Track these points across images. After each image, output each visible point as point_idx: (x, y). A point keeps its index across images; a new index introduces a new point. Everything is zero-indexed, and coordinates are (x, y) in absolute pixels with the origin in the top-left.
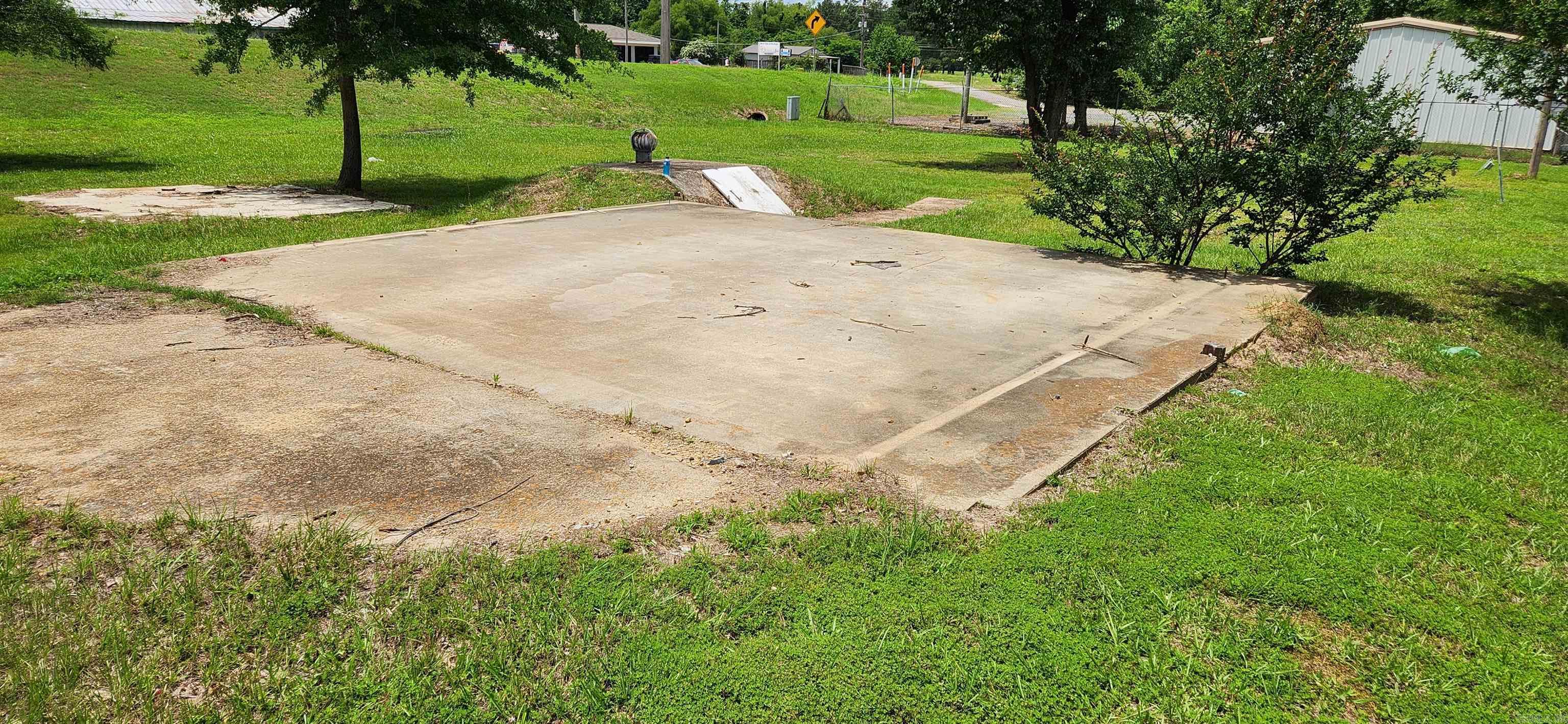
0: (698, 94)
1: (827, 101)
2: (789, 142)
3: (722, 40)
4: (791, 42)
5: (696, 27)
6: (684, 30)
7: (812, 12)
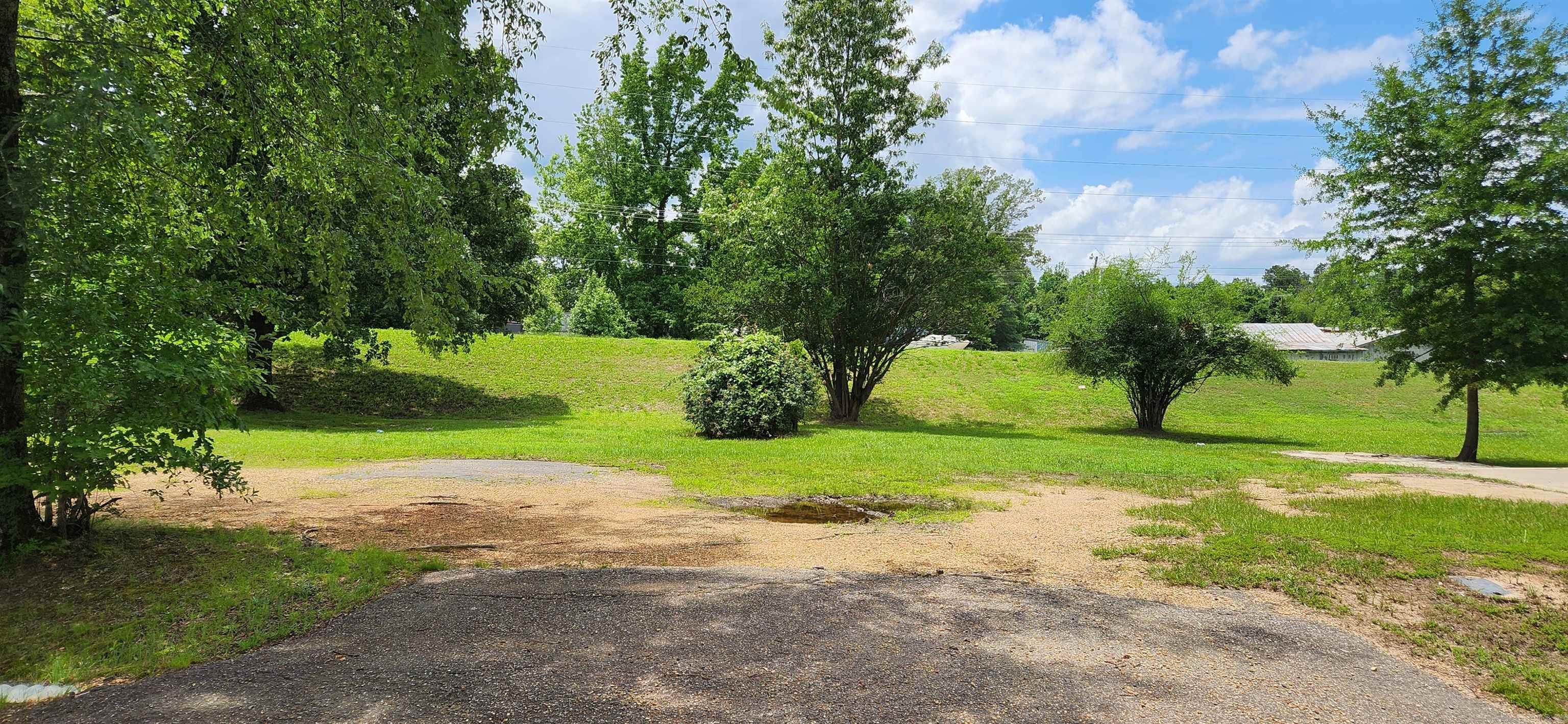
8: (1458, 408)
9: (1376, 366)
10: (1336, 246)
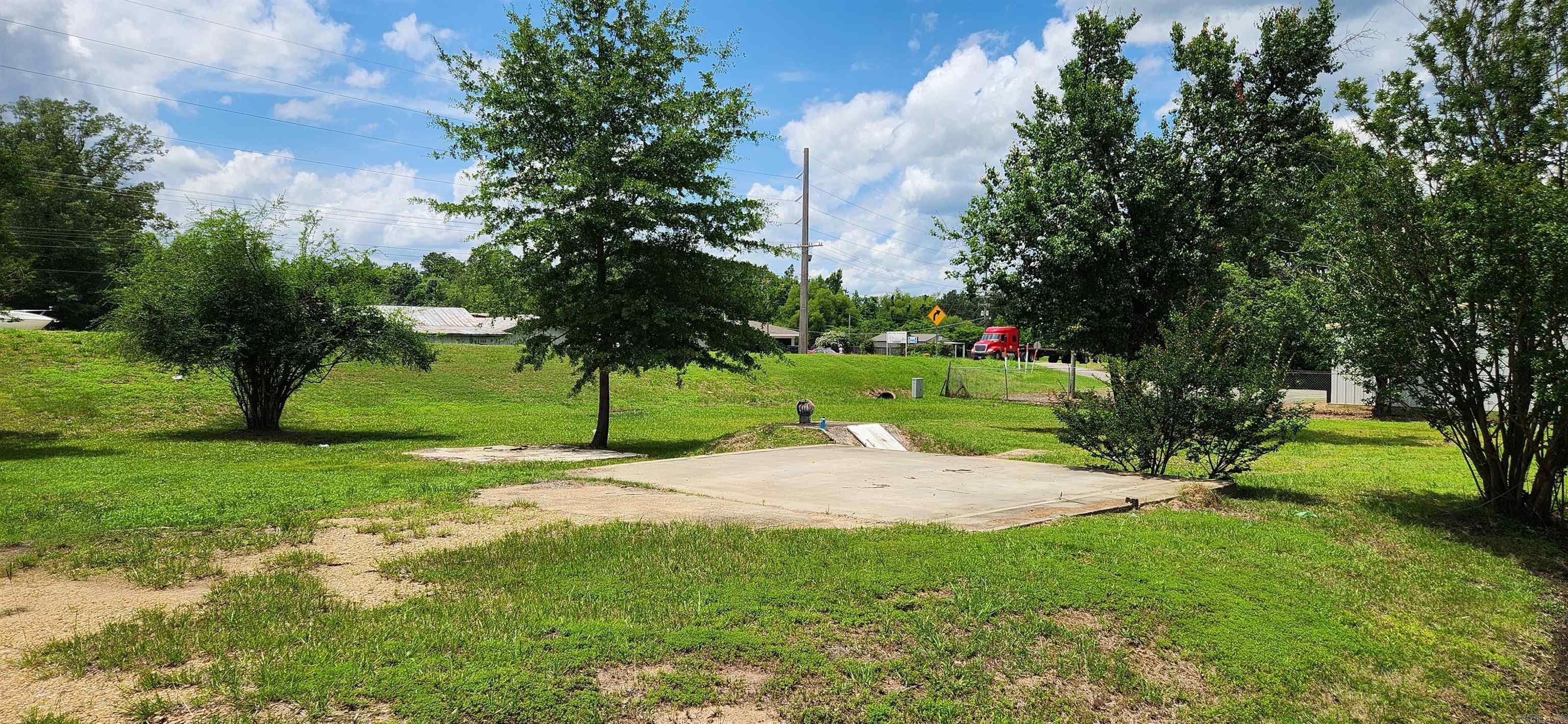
0: (837, 378)
1: (947, 381)
2: (914, 415)
3: (853, 330)
4: (917, 330)
5: (829, 319)
6: (819, 322)
7: (934, 306)
8: (591, 394)
9: (515, 351)
10: (476, 213)
